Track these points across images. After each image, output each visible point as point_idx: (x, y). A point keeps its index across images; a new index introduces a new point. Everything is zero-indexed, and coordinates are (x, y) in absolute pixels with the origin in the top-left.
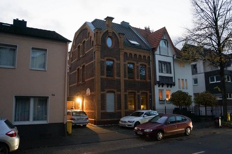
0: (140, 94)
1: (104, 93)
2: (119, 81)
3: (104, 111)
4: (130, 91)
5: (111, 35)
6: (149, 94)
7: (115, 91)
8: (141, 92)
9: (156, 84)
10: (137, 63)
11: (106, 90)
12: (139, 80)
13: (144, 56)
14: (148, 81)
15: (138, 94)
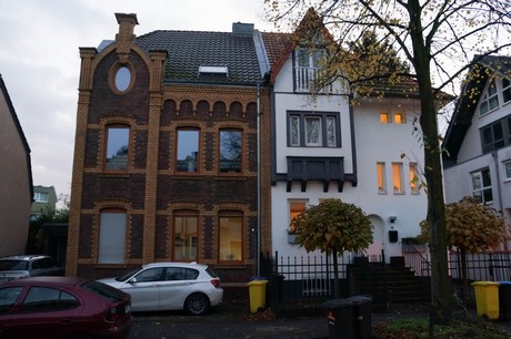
0: (213, 213)
1: (91, 211)
2: (141, 179)
3: (86, 261)
4: (178, 206)
5: (124, 59)
6: (247, 213)
7: (128, 206)
8: (216, 208)
9: (274, 184)
10: (210, 125)
11: (100, 205)
12: (214, 172)
13: (236, 104)
14: (247, 173)
15: (207, 213)
